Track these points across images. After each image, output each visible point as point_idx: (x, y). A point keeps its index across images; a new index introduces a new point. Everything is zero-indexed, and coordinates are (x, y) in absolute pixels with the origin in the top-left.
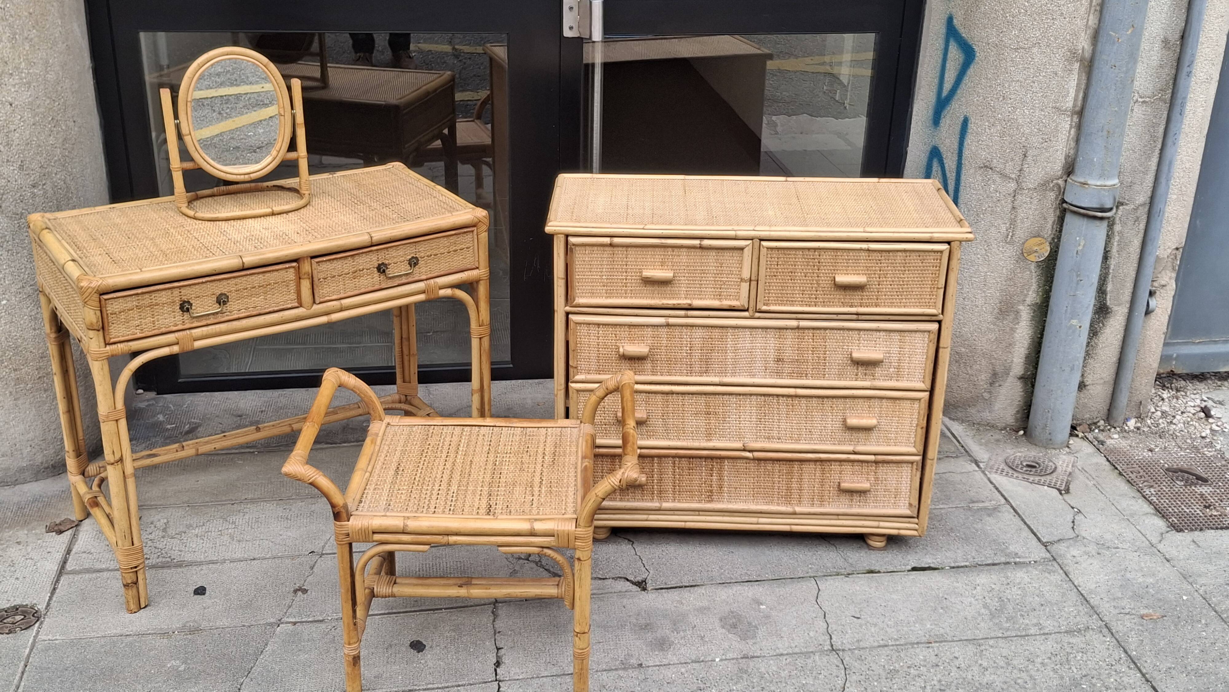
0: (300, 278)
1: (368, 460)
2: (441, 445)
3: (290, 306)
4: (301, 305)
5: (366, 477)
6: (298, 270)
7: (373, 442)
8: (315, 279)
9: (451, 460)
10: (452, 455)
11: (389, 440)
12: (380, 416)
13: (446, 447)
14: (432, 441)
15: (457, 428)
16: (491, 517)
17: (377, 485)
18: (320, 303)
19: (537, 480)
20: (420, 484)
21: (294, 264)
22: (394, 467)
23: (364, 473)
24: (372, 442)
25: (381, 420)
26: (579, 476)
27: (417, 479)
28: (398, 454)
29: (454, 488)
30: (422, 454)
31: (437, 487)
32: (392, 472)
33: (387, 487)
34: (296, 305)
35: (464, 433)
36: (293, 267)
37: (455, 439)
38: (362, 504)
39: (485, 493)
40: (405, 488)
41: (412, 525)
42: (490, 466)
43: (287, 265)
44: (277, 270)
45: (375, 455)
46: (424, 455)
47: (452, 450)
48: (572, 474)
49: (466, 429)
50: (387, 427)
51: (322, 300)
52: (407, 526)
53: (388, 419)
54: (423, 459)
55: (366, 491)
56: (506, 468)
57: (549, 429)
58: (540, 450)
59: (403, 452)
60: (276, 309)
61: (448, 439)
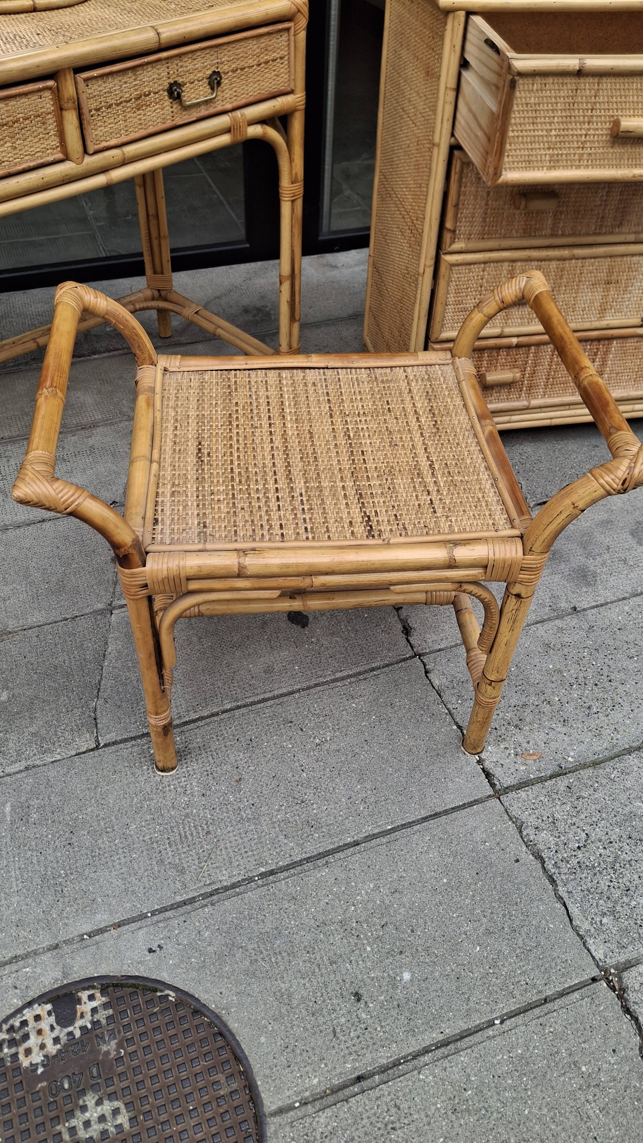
0: (61, 109)
1: (149, 437)
2: (255, 404)
3: (51, 158)
4: (67, 158)
5: (153, 472)
6: (57, 93)
7: (151, 404)
8: (85, 111)
9: (277, 429)
10: (277, 421)
11: (173, 397)
12: (150, 358)
13: (263, 407)
14: (241, 397)
15: (272, 374)
16: (377, 541)
17: (173, 485)
18: (96, 152)
19: (424, 463)
20: (243, 480)
21: (51, 83)
22: (192, 448)
23: (148, 463)
24: (148, 404)
25: (154, 364)
26: (488, 452)
27: (236, 471)
28: (193, 425)
29: (299, 485)
30: (230, 422)
31: (271, 486)
32: (192, 459)
33: (191, 487)
34: (60, 156)
35: (284, 382)
36: (49, 88)
37: (273, 392)
38: (159, 527)
39: (351, 492)
40: (222, 488)
41: (252, 563)
42: (342, 440)
43: (41, 85)
44: (25, 94)
45: (158, 427)
46: (235, 424)
47: (275, 412)
48: (473, 448)
49: (284, 374)
50: (164, 375)
51: (97, 147)
52: (245, 567)
53: (163, 361)
54: (235, 431)
55: (160, 500)
56: (368, 442)
57: (409, 370)
58: (409, 407)
59: (201, 419)
60: (32, 164)
61: (262, 393)
